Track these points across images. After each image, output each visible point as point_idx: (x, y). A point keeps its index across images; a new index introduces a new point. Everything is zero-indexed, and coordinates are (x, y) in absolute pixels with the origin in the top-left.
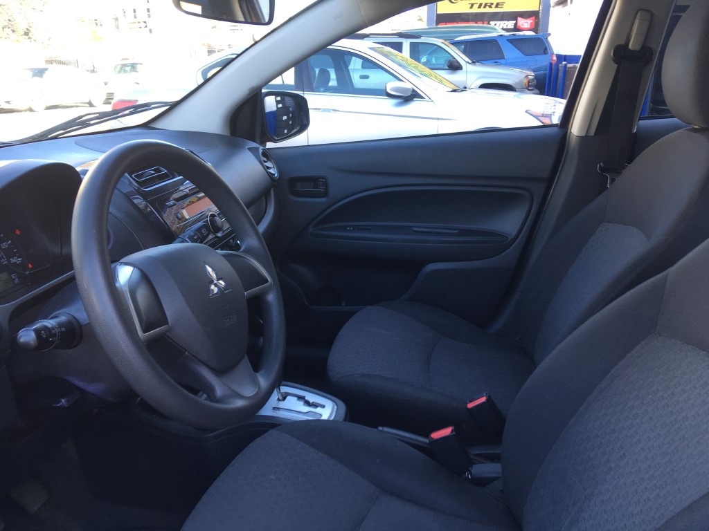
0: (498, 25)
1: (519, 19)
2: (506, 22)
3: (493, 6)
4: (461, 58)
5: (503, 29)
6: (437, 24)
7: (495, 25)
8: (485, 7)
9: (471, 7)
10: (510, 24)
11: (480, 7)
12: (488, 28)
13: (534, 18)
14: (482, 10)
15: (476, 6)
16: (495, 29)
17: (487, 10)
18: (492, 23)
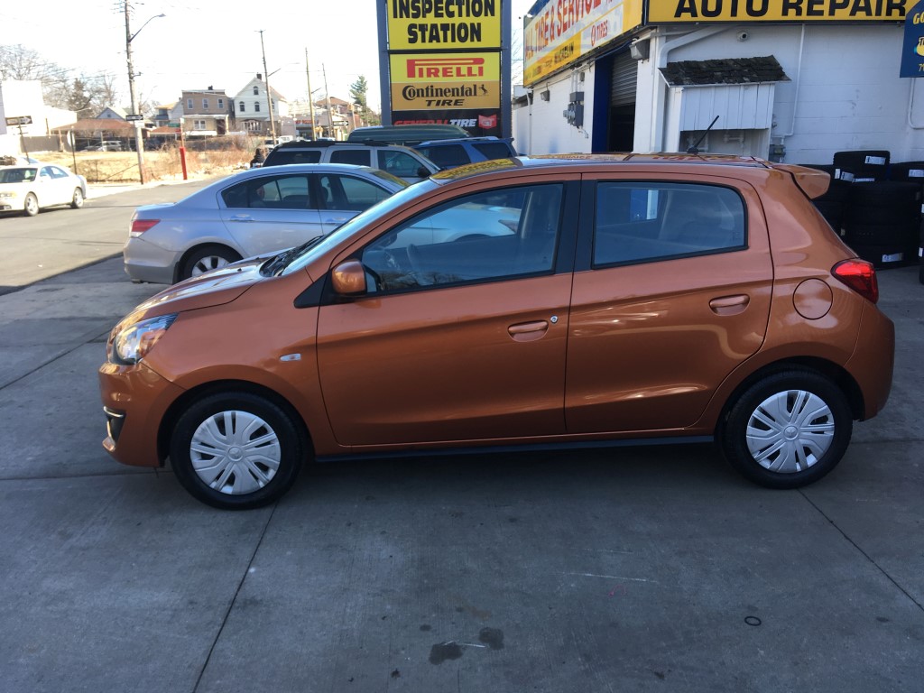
0: (458, 124)
1: (480, 117)
2: (467, 121)
3: (452, 103)
4: (428, 164)
5: (464, 128)
6: (393, 123)
7: (456, 123)
8: (443, 104)
9: (429, 105)
10: (472, 123)
11: (438, 104)
12: (448, 128)
13: (495, 116)
14: (440, 108)
15: (434, 104)
16: (456, 129)
17: (446, 107)
18: (453, 121)
